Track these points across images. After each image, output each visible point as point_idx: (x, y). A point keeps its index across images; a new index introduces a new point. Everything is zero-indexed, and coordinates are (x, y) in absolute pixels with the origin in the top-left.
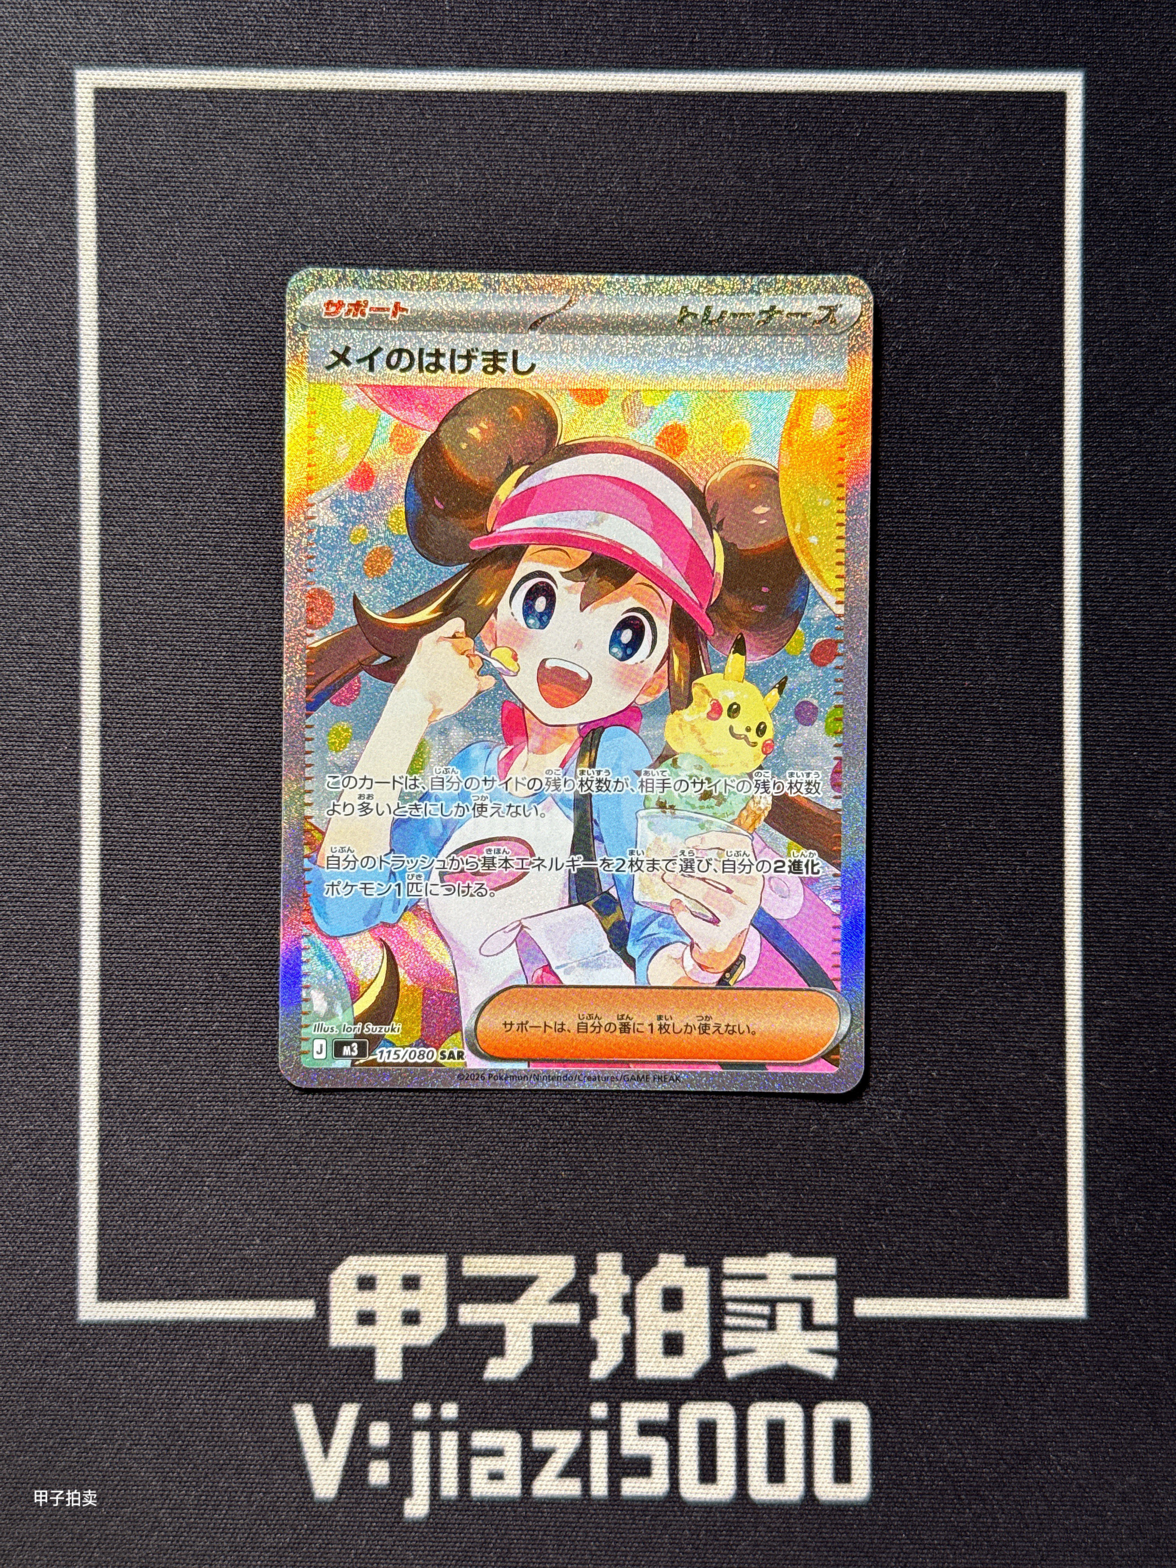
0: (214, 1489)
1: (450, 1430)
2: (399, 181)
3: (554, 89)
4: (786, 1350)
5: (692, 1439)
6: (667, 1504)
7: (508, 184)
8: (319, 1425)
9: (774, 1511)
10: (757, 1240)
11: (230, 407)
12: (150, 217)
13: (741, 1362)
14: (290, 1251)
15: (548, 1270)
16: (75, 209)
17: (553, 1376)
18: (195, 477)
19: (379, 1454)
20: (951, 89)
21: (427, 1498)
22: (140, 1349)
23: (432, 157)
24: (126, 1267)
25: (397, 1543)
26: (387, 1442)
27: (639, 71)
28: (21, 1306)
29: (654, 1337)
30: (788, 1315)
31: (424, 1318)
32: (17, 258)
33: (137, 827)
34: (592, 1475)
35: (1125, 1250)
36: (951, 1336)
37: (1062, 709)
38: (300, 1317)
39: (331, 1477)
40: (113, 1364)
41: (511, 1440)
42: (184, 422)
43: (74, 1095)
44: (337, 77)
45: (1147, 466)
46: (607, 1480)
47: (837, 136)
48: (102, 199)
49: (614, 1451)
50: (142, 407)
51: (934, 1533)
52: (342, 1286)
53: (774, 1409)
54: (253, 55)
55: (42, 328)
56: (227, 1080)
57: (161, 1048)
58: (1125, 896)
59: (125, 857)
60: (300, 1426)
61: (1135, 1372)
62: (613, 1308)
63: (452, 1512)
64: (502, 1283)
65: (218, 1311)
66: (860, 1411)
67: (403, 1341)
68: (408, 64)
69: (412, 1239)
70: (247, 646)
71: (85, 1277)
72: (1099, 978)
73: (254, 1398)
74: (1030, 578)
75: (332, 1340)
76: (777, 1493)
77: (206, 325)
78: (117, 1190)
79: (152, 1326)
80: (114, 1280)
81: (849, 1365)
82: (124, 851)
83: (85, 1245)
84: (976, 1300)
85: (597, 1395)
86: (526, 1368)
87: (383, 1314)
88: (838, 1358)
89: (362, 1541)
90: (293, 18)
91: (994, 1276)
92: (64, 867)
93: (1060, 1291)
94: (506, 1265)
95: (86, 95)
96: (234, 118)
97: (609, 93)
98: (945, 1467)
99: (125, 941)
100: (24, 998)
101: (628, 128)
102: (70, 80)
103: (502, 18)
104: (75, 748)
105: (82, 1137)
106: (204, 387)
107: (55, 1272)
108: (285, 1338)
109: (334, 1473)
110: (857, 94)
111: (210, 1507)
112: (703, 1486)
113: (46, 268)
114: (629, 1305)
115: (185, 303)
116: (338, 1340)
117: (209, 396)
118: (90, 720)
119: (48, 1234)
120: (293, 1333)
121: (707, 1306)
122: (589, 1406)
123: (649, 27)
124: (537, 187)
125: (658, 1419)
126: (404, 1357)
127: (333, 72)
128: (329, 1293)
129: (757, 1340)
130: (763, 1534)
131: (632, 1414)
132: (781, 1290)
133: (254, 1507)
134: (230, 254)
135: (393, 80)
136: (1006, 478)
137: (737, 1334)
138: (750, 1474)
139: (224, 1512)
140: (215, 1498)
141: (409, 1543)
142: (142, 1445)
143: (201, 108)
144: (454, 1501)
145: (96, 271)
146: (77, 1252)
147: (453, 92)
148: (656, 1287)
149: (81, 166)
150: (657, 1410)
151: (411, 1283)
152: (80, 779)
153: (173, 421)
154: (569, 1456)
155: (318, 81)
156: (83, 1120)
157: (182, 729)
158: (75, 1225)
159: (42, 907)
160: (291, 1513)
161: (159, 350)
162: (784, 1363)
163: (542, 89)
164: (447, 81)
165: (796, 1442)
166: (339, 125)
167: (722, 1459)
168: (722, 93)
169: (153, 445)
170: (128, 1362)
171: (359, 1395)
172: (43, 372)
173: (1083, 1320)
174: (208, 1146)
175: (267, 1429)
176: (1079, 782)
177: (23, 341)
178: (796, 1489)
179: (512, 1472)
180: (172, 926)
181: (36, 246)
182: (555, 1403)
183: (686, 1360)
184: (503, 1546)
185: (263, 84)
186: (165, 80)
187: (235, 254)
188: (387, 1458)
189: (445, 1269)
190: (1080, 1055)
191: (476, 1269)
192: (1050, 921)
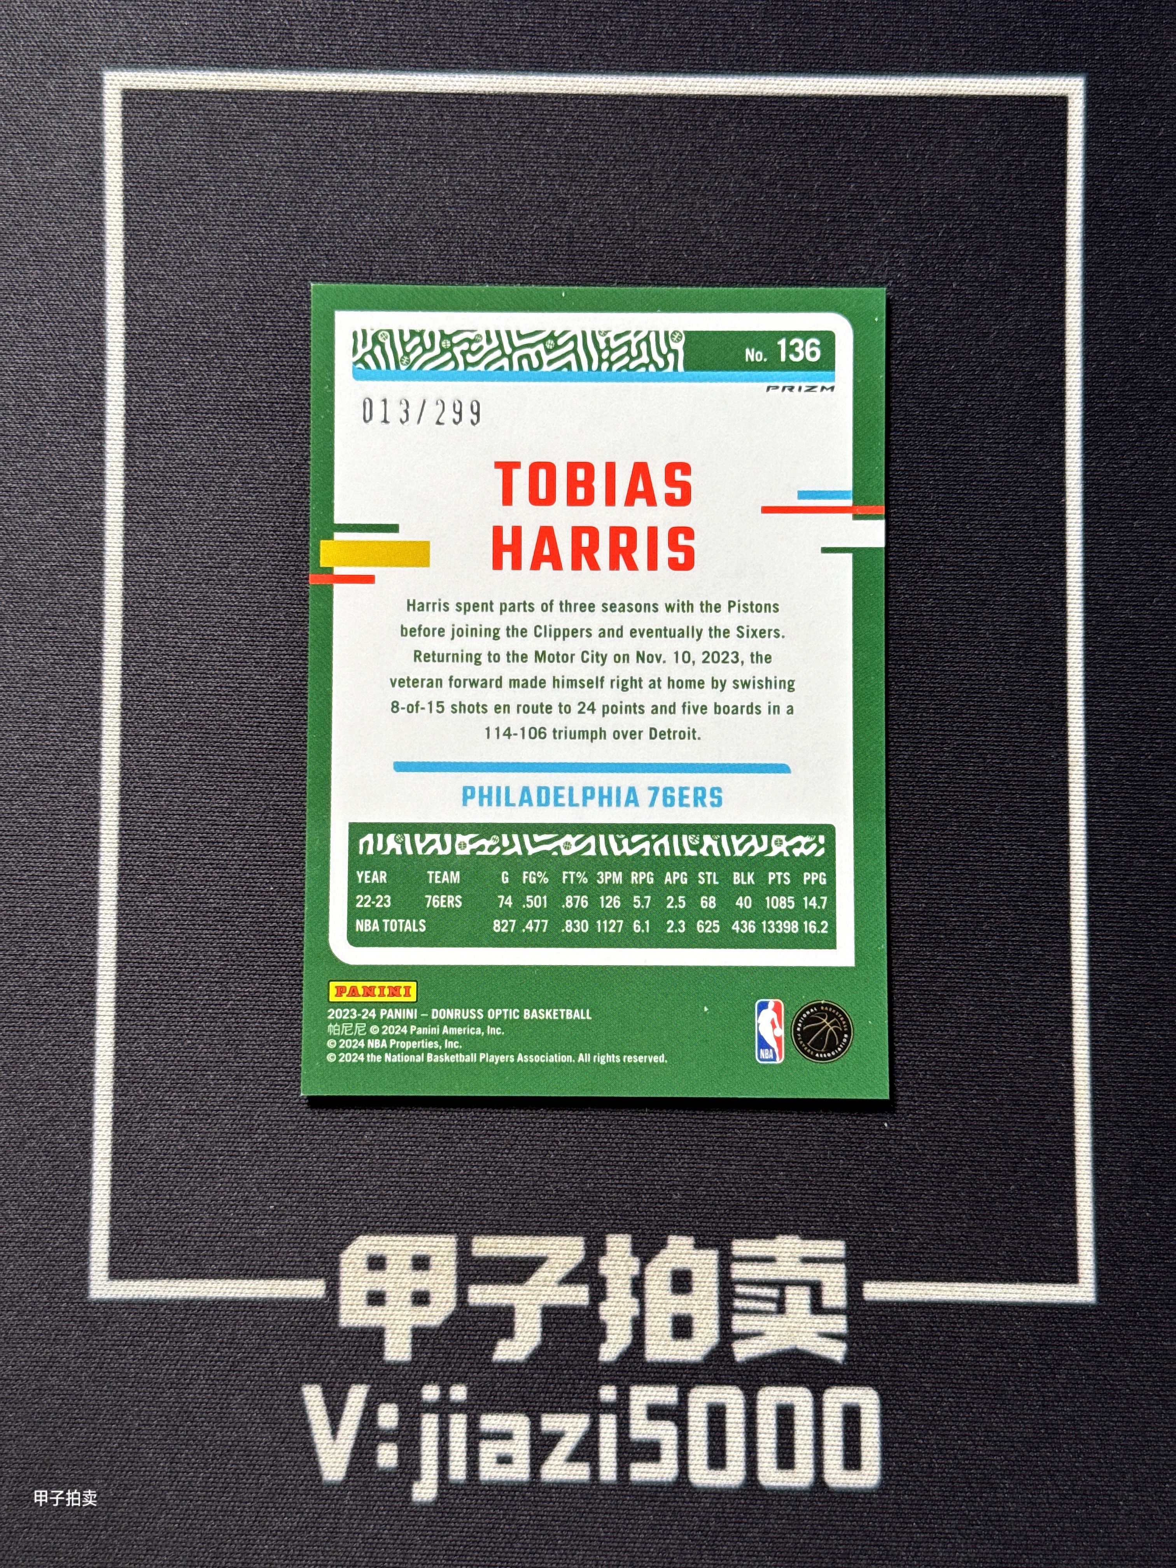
0: (221, 1470)
1: (459, 1413)
2: (417, 180)
3: (569, 92)
4: (795, 1334)
5: (702, 1424)
6: (676, 1490)
7: (523, 184)
8: (328, 1406)
9: (783, 1498)
10: (766, 1222)
11: (252, 399)
12: (175, 215)
13: (750, 1346)
14: (301, 1230)
15: (557, 1251)
16: (102, 207)
17: (562, 1358)
18: (217, 467)
19: (388, 1436)
20: (956, 93)
21: (435, 1481)
22: (150, 1327)
23: (450, 157)
24: (138, 1245)
25: (404, 1527)
26: (396, 1424)
27: (651, 75)
28: (33, 1284)
29: (663, 1319)
30: (798, 1298)
31: (434, 1298)
32: (46, 255)
33: (156, 807)
34: (601, 1459)
35: (1134, 1235)
36: (960, 1320)
37: (1066, 696)
38: (309, 1296)
39: (339, 1460)
40: (123, 1342)
41: (519, 1423)
42: (207, 414)
43: (89, 1073)
44: (357, 79)
45: (1147, 460)
46: (615, 1464)
47: (844, 138)
48: (129, 197)
49: (623, 1435)
50: (166, 399)
51: (945, 1522)
52: (352, 1265)
53: (783, 1393)
54: (277, 57)
55: (70, 323)
56: (241, 1058)
57: (176, 1026)
58: (1130, 881)
59: (143, 838)
60: (308, 1408)
61: (1146, 1359)
62: (622, 1290)
63: (460, 1497)
64: (511, 1264)
65: (228, 1290)
66: (870, 1396)
67: (413, 1322)
68: (427, 67)
69: (422, 1218)
70: (265, 631)
71: (97, 1255)
72: (1106, 962)
73: (263, 1378)
74: (1033, 568)
75: (342, 1320)
76: (787, 1479)
77: (230, 320)
78: (130, 1168)
79: (162, 1305)
80: (125, 1258)
81: (858, 1349)
82: (142, 831)
83: (97, 1223)
84: (985, 1285)
85: (608, 1378)
86: (535, 1350)
87: (393, 1294)
88: (847, 1343)
89: (369, 1525)
90: (316, 22)
91: (1003, 1261)
92: (83, 846)
93: (1071, 1276)
94: (516, 1246)
95: (115, 96)
96: (257, 119)
97: (622, 96)
98: (955, 1454)
99: (142, 919)
100: (41, 975)
101: (640, 129)
102: (99, 81)
103: (519, 22)
104: (95, 730)
105: (96, 1114)
106: (227, 380)
107: (67, 1250)
108: (295, 1318)
109: (342, 1455)
110: (863, 97)
111: (218, 1489)
112: (712, 1471)
113: (74, 264)
114: (638, 1287)
115: (209, 298)
116: (348, 1320)
117: (232, 389)
118: (111, 702)
119: (61, 1211)
120: (303, 1313)
121: (716, 1289)
122: (597, 1389)
123: (661, 32)
124: (552, 187)
125: (667, 1403)
126: (413, 1338)
127: (354, 75)
128: (339, 1272)
129: (766, 1323)
130: (772, 1521)
131: (642, 1398)
132: (790, 1273)
133: (262, 1490)
134: (252, 250)
135: (412, 82)
136: (1009, 471)
137: (746, 1317)
138: (759, 1460)
139: (232, 1494)
140: (223, 1480)
141: (417, 1528)
142: (151, 1425)
143: (226, 109)
144: (462, 1485)
145: (122, 267)
146: (89, 1230)
147: (470, 95)
148: (665, 1269)
149: (108, 165)
150: (666, 1394)
151: (421, 1263)
152: (100, 760)
153: (196, 413)
154: (578, 1439)
155: (339, 83)
156: (96, 1097)
157: (201, 712)
158: (88, 1203)
159: (61, 885)
160: (298, 1496)
161: (183, 344)
162: (793, 1347)
163: (556, 92)
164: (465, 83)
165: (805, 1428)
166: (359, 125)
167: (731, 1444)
168: (732, 96)
169: (176, 436)
170: (138, 1341)
171: (368, 1376)
172: (71, 365)
173: (1093, 1306)
174: (220, 1123)
175: (276, 1410)
176: (1083, 768)
177: (51, 335)
178: (806, 1475)
179: (520, 1456)
180: (187, 905)
181: (65, 242)
182: (563, 1386)
183: (695, 1343)
184: (511, 1531)
185: (286, 85)
186: (190, 81)
187: (258, 251)
188: (395, 1441)
189: (454, 1249)
190: (1087, 1039)
191: (486, 1250)
192: (1056, 905)
